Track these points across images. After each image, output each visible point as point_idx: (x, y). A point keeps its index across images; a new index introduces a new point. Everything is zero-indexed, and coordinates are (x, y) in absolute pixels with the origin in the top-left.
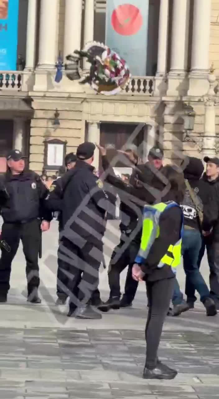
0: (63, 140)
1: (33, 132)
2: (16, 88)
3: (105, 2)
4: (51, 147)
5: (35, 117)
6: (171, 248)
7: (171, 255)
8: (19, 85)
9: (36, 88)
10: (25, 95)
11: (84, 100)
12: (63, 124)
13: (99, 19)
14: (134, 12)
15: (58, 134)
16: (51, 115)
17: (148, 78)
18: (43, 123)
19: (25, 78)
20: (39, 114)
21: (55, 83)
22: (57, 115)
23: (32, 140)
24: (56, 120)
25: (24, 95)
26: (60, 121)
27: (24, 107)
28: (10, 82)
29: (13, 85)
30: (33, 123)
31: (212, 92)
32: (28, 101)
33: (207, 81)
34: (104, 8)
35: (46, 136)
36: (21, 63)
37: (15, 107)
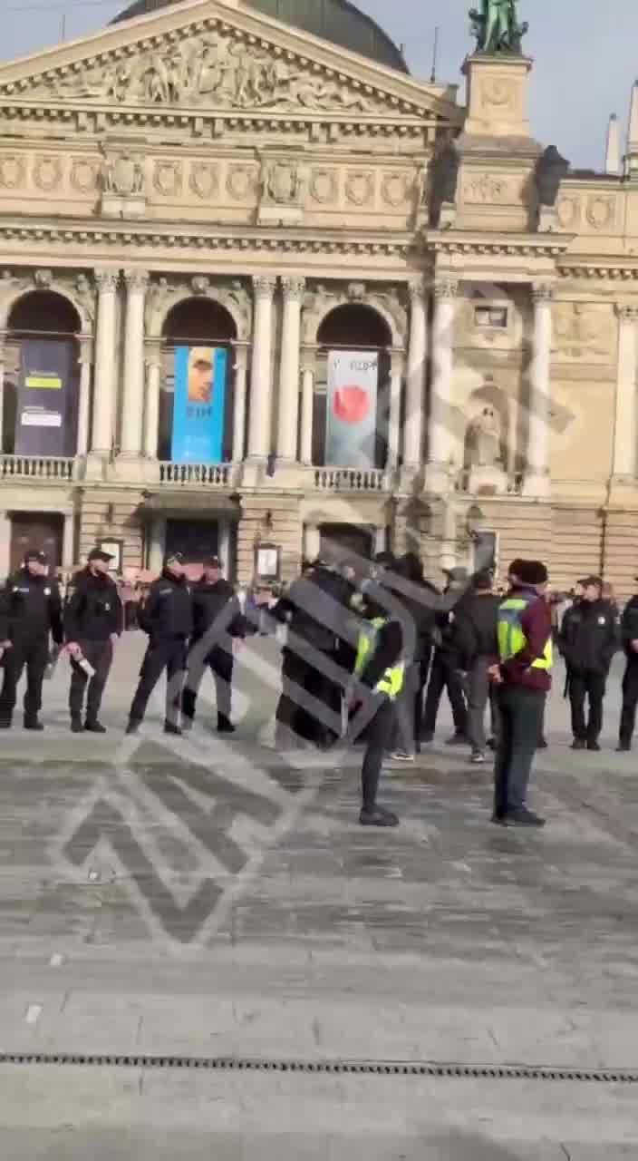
0: (277, 544)
1: (241, 534)
2: (221, 483)
3: (325, 383)
4: (262, 553)
5: (244, 517)
6: (389, 672)
7: (388, 680)
8: (225, 480)
9: (246, 483)
10: (232, 491)
11: (301, 497)
12: (276, 525)
13: (319, 402)
14: (358, 394)
15: (272, 537)
16: (263, 515)
18: (253, 525)
19: (232, 472)
20: (248, 514)
21: (268, 478)
22: (269, 515)
23: (241, 545)
24: (268, 520)
25: (230, 492)
26: (274, 523)
27: (231, 506)
28: (215, 476)
29: (218, 480)
30: (241, 525)
31: (452, 488)
32: (236, 498)
33: (445, 476)
34: (325, 389)
35: (258, 539)
36: (227, 454)
37: (220, 505)
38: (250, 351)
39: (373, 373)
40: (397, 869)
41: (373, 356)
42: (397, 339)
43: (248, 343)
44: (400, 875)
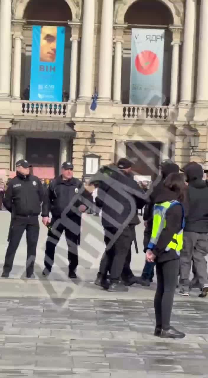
0: (98, 154)
1: (75, 148)
2: (62, 115)
3: (130, 49)
4: (89, 160)
5: (76, 137)
6: (175, 236)
7: (175, 241)
8: (64, 113)
9: (77, 115)
10: (69, 120)
11: (114, 124)
12: (98, 142)
13: (126, 63)
14: (152, 57)
15: (94, 150)
16: (89, 135)
17: (163, 107)
18: (83, 142)
19: (69, 107)
20: (80, 135)
21: (91, 111)
22: (93, 136)
23: (74, 155)
24: (92, 139)
25: (68, 120)
26: (96, 140)
27: (68, 129)
28: (58, 110)
29: (60, 112)
30: (75, 142)
32: (71, 124)
34: (130, 54)
35: (85, 151)
36: (66, 96)
37: (62, 130)
38: (81, 29)
39: (161, 43)
40: (179, 367)
41: (162, 32)
42: (177, 20)
43: (80, 23)
44: (182, 371)
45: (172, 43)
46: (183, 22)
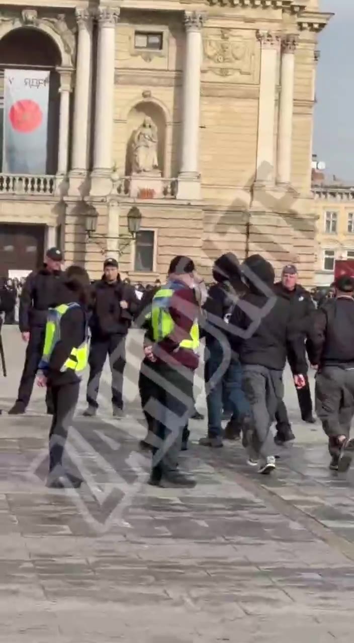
3: (2, 98)
6: (74, 352)
7: (74, 358)
14: (33, 108)
17: (49, 177)
31: (115, 192)
33: (109, 180)
34: (2, 104)
39: (45, 90)
40: (66, 526)
41: (45, 74)
42: (66, 59)
45: (60, 90)
46: (75, 61)
